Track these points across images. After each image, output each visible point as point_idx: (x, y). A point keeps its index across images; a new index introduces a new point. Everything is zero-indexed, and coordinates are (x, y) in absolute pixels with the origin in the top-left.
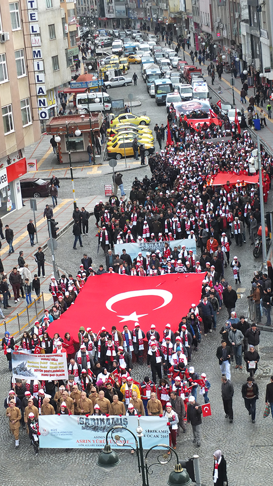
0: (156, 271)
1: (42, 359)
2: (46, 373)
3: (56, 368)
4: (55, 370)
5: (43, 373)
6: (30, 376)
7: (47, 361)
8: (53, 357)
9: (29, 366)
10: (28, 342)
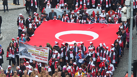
0: (85, 21)
1: (36, 49)
2: (38, 57)
3: (44, 55)
4: (43, 56)
5: (37, 57)
6: (29, 57)
7: (39, 51)
8: (42, 49)
9: (29, 51)
10: (13, 50)
